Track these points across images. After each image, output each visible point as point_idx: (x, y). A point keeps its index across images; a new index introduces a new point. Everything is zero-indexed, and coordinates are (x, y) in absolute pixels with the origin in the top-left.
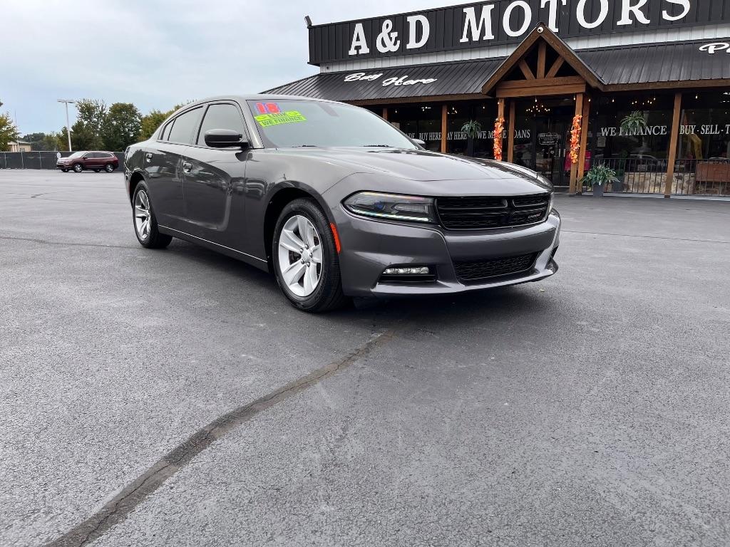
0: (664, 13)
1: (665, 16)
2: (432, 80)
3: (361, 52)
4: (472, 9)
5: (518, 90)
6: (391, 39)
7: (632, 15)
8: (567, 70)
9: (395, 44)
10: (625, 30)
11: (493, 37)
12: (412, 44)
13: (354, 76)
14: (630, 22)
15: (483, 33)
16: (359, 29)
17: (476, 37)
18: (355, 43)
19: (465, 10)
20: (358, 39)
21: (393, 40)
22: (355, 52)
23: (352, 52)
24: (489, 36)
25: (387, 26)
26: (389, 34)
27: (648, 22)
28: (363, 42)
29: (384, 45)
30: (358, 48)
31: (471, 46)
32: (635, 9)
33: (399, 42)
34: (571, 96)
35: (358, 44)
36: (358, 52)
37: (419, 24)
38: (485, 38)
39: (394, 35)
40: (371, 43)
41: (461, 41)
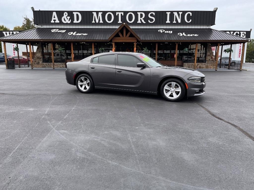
0: (149, 20)
1: (149, 21)
2: (86, 34)
3: (56, 22)
4: (95, 13)
5: (118, 40)
6: (67, 19)
7: (141, 20)
8: (132, 36)
9: (69, 21)
10: (139, 24)
11: (103, 22)
12: (75, 21)
13: (55, 30)
14: (141, 22)
15: (99, 21)
16: (54, 14)
17: (97, 21)
18: (53, 19)
19: (93, 13)
20: (54, 17)
21: (68, 19)
22: (54, 22)
23: (52, 21)
24: (101, 22)
25: (66, 14)
26: (67, 17)
27: (145, 23)
28: (56, 18)
29: (65, 20)
30: (55, 20)
31: (96, 24)
32: (142, 19)
33: (70, 20)
34: (133, 43)
35: (54, 19)
36: (55, 22)
37: (77, 15)
38: (100, 22)
39: (69, 18)
40: (60, 19)
41: (92, 22)
